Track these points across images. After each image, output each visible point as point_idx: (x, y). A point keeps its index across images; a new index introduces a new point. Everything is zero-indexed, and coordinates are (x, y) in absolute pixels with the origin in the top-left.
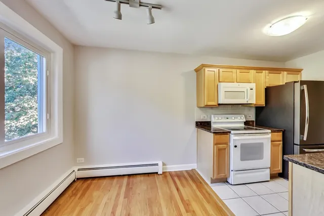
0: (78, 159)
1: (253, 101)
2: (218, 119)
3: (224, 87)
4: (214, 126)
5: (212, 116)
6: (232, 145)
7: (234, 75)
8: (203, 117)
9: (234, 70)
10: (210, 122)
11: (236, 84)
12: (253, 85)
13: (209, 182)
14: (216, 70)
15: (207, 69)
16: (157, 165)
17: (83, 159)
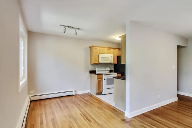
0: (30, 91)
1: (112, 62)
2: (99, 69)
3: (101, 56)
4: (97, 72)
5: (97, 68)
6: (103, 79)
7: (105, 50)
8: (92, 69)
9: (105, 49)
10: (96, 71)
11: (106, 55)
12: (112, 55)
13: (95, 95)
14: (98, 48)
15: (94, 48)
16: (72, 91)
17: (33, 91)
